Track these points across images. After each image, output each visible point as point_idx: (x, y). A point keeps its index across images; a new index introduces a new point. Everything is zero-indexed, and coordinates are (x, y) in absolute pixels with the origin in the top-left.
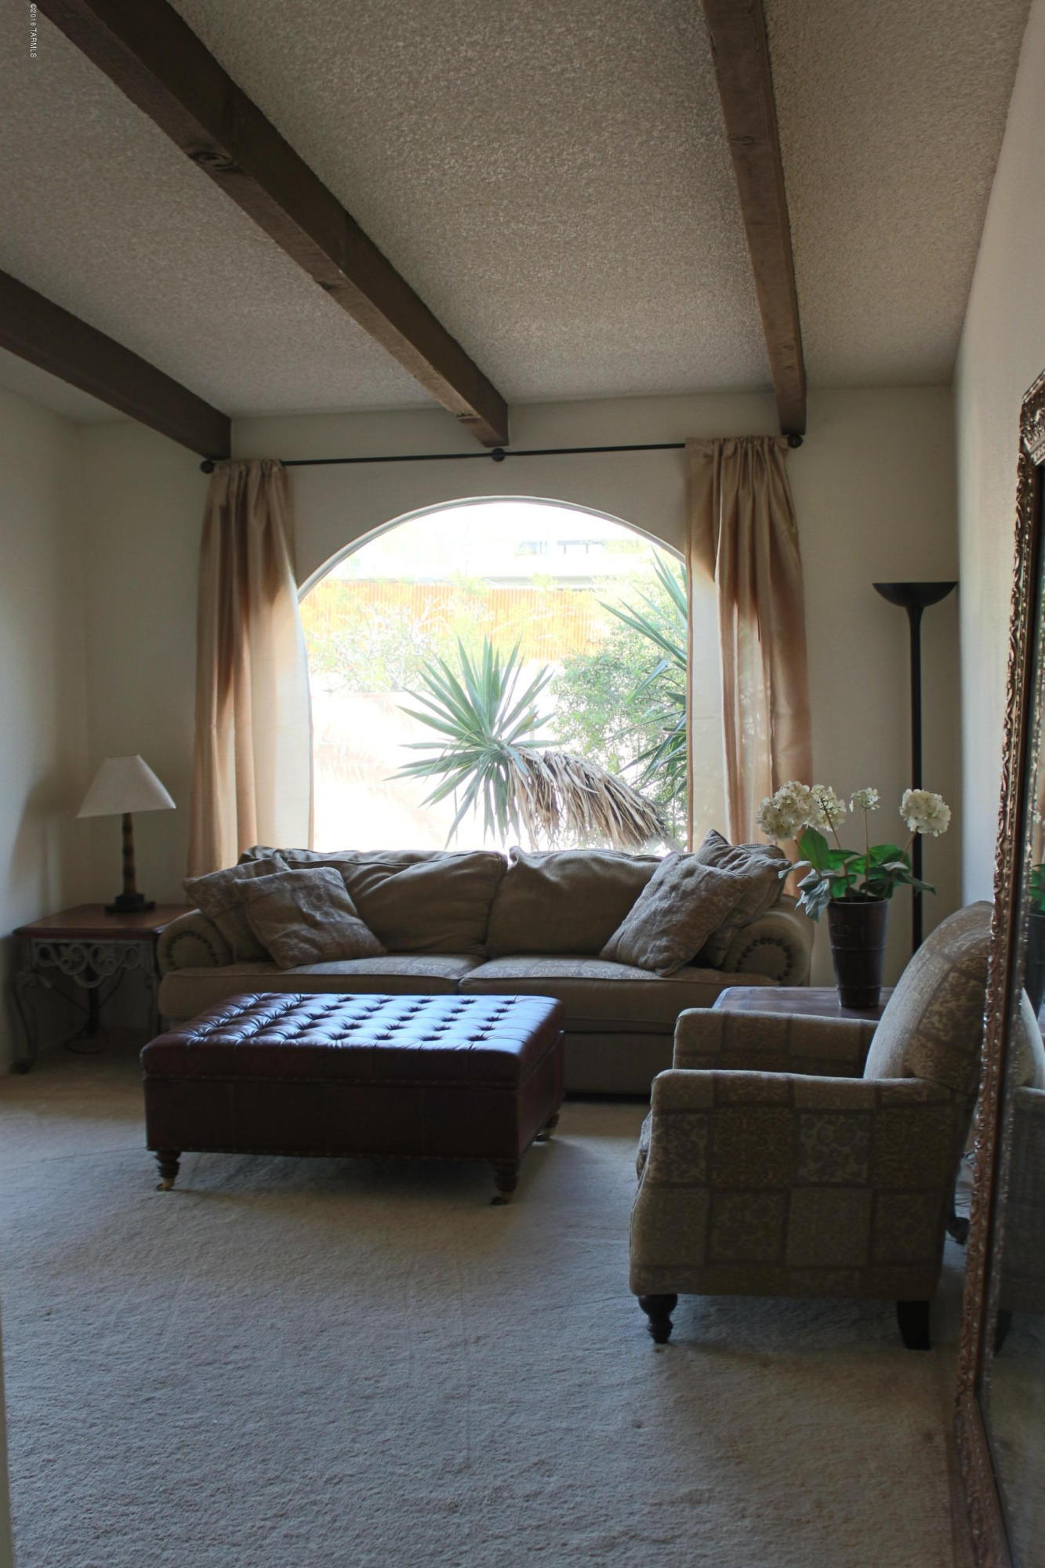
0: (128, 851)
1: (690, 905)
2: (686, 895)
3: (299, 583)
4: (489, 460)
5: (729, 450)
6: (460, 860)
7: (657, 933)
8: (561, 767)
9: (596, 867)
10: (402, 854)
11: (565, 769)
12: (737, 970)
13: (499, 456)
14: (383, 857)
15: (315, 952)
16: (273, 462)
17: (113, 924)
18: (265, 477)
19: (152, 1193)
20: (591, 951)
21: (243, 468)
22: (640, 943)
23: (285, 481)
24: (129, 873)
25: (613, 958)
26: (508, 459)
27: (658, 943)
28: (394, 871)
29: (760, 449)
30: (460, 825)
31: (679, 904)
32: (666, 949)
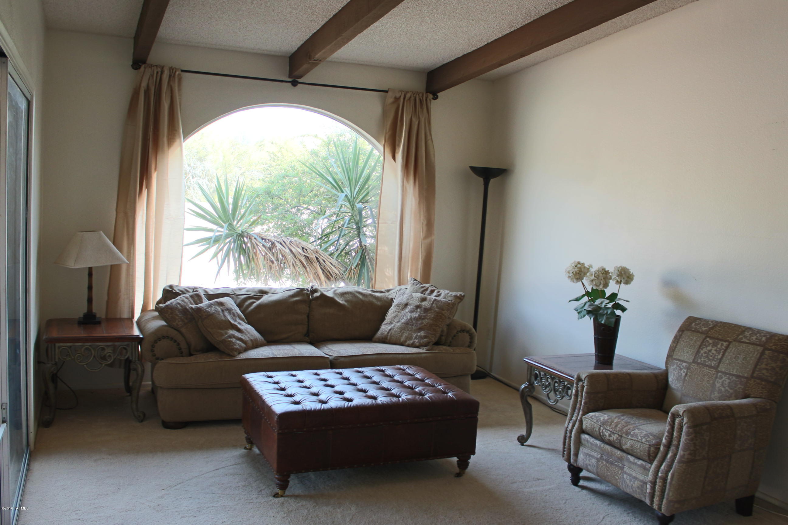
0: (90, 288)
1: (431, 315)
2: (426, 310)
3: (184, 137)
4: (290, 84)
5: (408, 96)
7: (416, 330)
9: (360, 296)
10: (256, 290)
11: (290, 244)
12: (449, 346)
13: (295, 83)
14: (248, 291)
15: (243, 345)
16: (176, 69)
18: (171, 76)
19: (271, 498)
20: (369, 338)
21: (159, 70)
22: (405, 334)
23: (180, 79)
24: (90, 300)
25: (384, 340)
26: (299, 85)
27: (419, 334)
28: (258, 299)
29: (421, 99)
31: (424, 314)
32: (425, 337)
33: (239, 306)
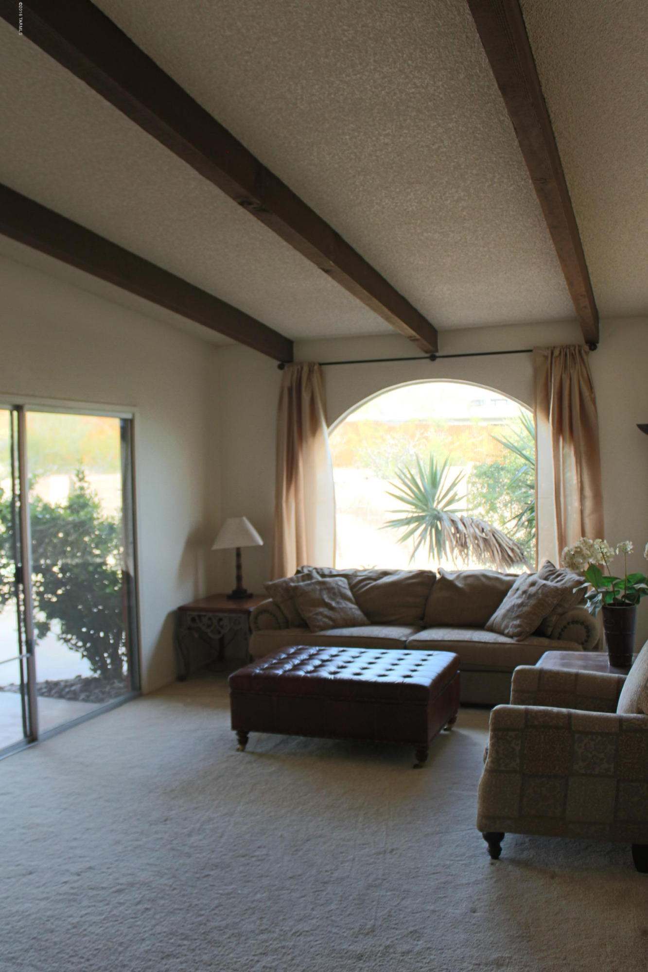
0: (239, 567)
1: (533, 602)
2: (530, 596)
3: (328, 425)
4: (428, 361)
5: (556, 353)
6: (410, 575)
7: (514, 618)
8: (469, 523)
9: (483, 580)
10: (379, 572)
11: (472, 525)
12: (559, 639)
13: (433, 358)
14: (370, 572)
15: (331, 623)
16: (314, 364)
17: (232, 605)
18: (311, 371)
19: (234, 753)
20: (480, 625)
21: (299, 367)
22: (505, 622)
23: (322, 374)
24: (239, 578)
25: (492, 630)
26: (438, 360)
27: (515, 623)
28: (375, 580)
29: (573, 352)
30: (416, 554)
31: (527, 601)
32: (519, 626)
33: (352, 588)
